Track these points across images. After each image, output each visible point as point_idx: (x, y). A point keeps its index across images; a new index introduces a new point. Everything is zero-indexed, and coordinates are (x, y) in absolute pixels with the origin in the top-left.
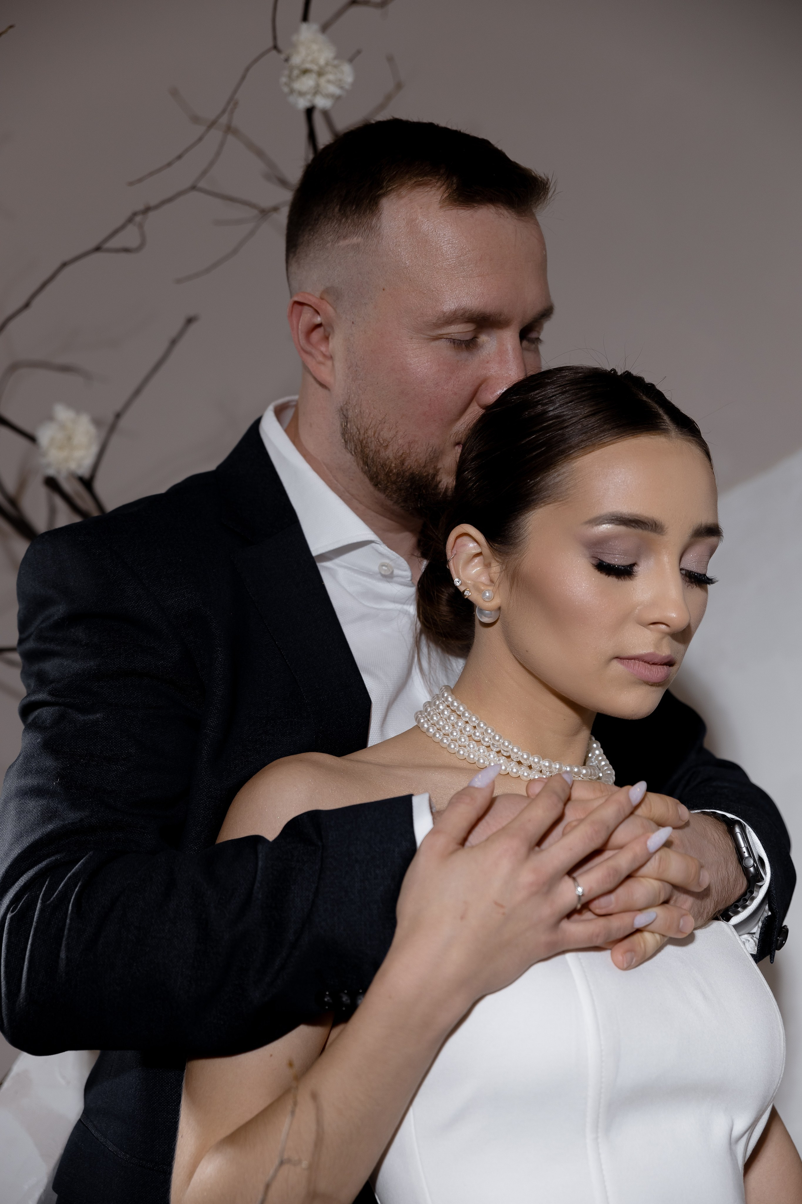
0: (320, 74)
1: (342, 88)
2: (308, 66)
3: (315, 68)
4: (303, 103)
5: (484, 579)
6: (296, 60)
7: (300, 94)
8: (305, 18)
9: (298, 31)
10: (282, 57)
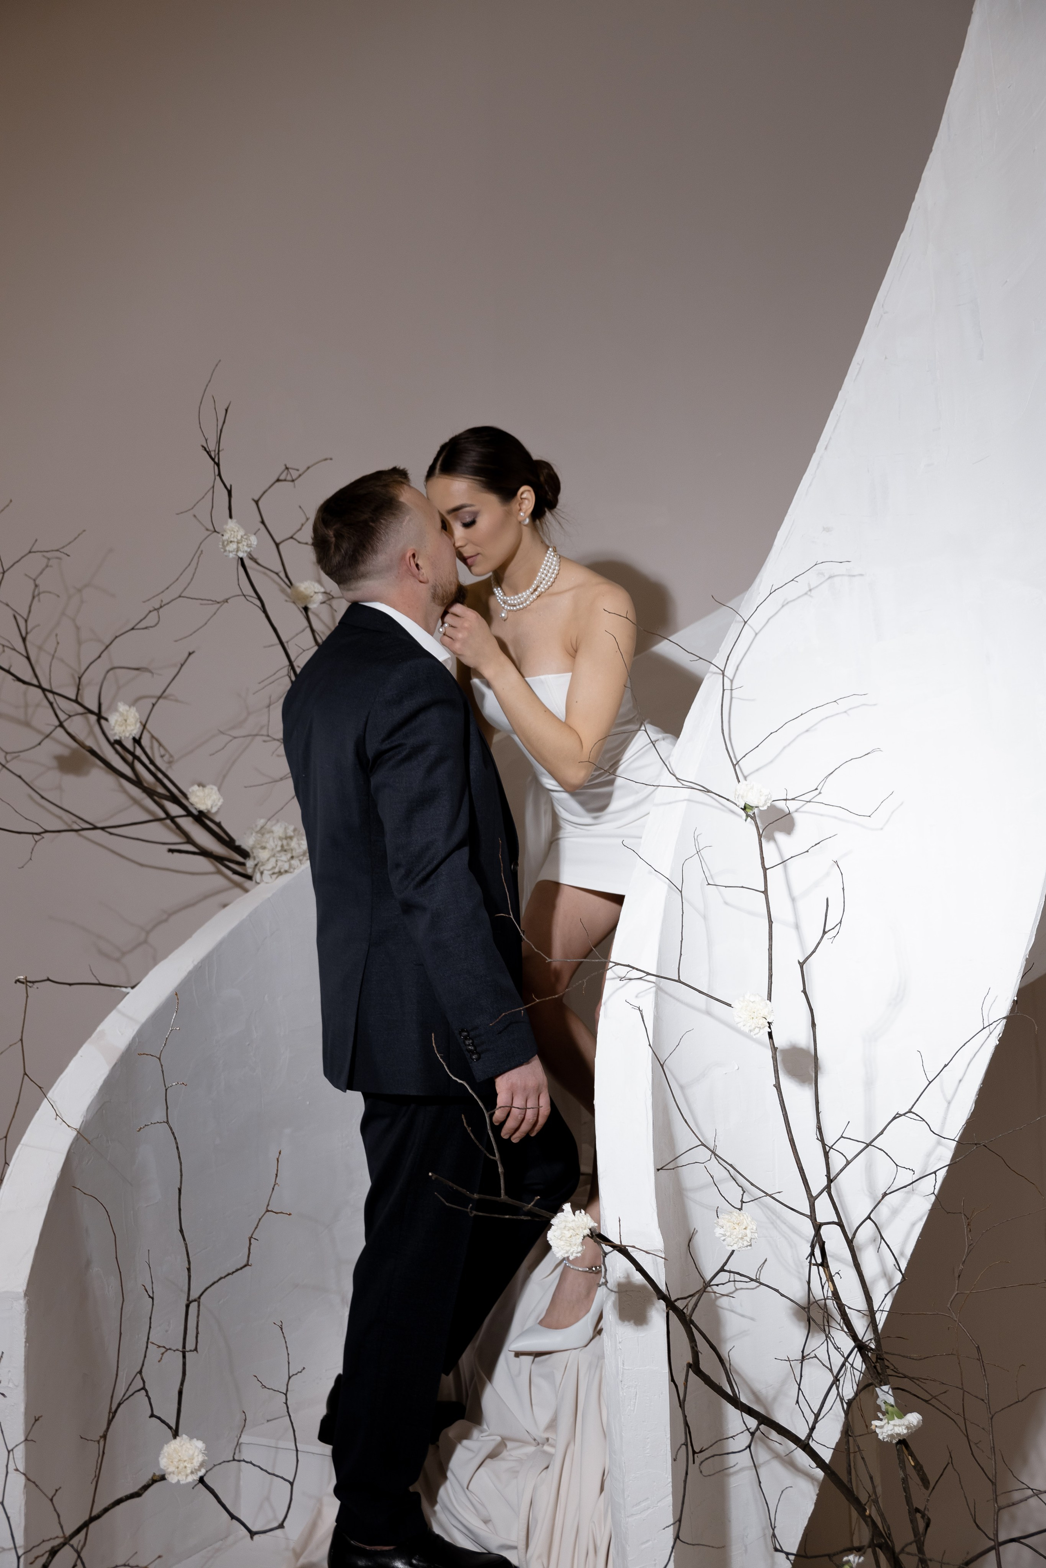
4: (232, 556)
7: (229, 552)
8: (231, 517)
9: (226, 523)
10: (219, 535)
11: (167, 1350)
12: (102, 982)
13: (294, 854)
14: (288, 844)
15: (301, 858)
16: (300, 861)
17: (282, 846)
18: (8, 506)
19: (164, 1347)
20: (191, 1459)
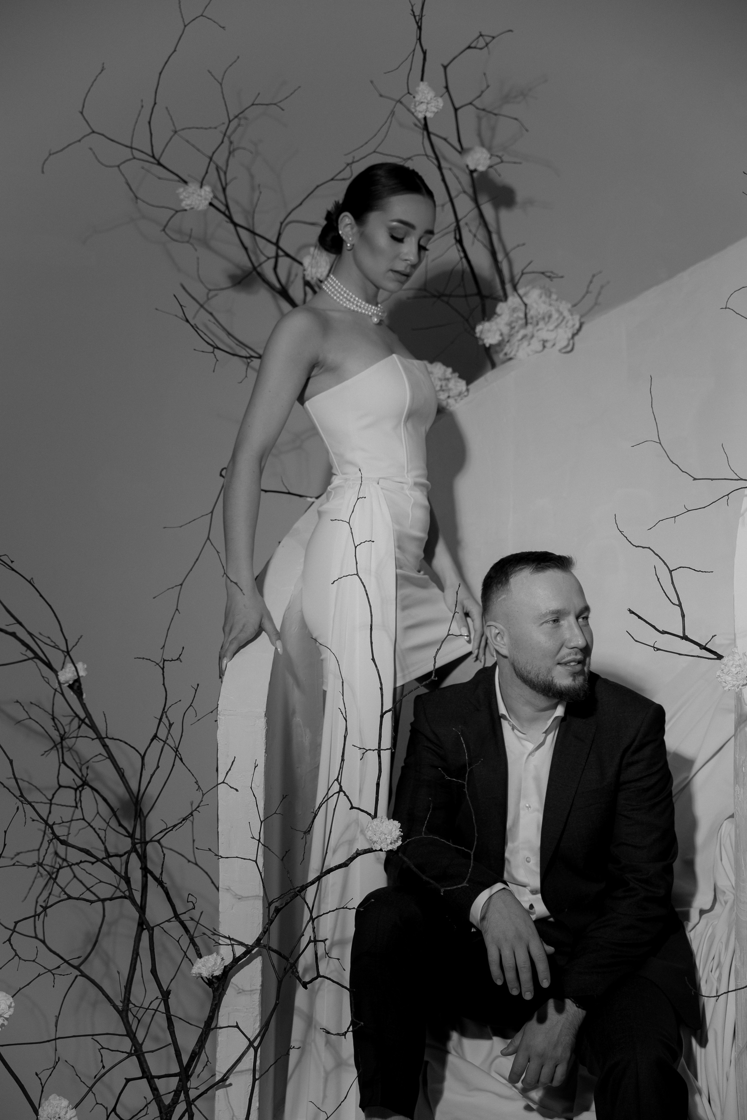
0: (428, 103)
1: (437, 108)
2: (422, 100)
3: (426, 101)
4: (421, 116)
5: (350, 233)
6: (418, 98)
7: (420, 112)
8: (422, 80)
9: (418, 85)
10: (412, 97)
11: (367, 750)
12: (291, 491)
13: (451, 394)
14: (446, 385)
15: (456, 398)
16: (456, 400)
17: (441, 386)
18: (235, 61)
19: (364, 749)
20: (391, 833)
